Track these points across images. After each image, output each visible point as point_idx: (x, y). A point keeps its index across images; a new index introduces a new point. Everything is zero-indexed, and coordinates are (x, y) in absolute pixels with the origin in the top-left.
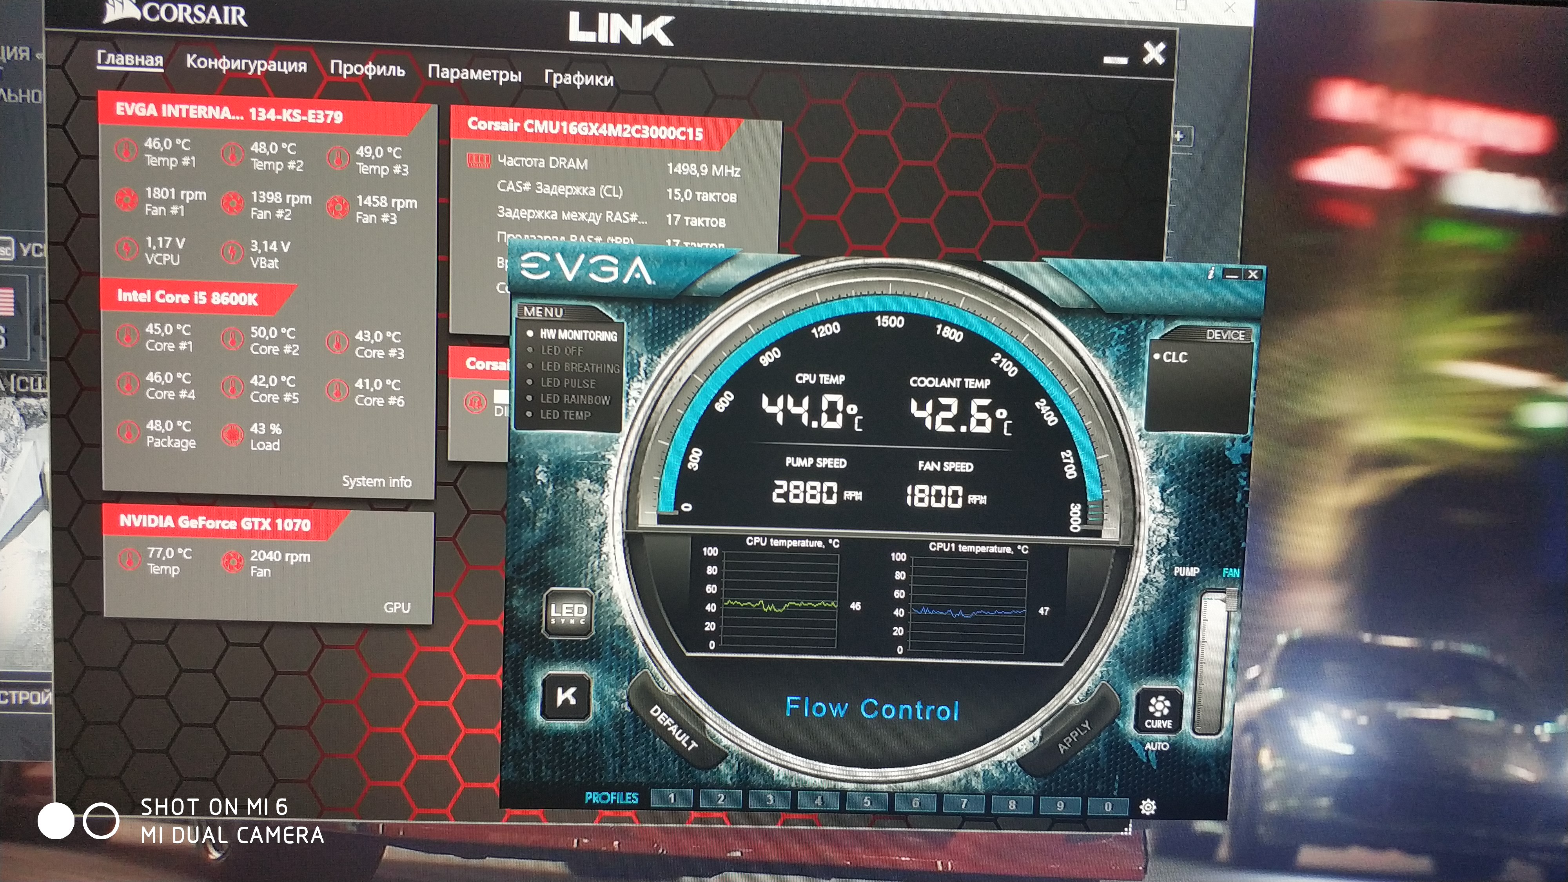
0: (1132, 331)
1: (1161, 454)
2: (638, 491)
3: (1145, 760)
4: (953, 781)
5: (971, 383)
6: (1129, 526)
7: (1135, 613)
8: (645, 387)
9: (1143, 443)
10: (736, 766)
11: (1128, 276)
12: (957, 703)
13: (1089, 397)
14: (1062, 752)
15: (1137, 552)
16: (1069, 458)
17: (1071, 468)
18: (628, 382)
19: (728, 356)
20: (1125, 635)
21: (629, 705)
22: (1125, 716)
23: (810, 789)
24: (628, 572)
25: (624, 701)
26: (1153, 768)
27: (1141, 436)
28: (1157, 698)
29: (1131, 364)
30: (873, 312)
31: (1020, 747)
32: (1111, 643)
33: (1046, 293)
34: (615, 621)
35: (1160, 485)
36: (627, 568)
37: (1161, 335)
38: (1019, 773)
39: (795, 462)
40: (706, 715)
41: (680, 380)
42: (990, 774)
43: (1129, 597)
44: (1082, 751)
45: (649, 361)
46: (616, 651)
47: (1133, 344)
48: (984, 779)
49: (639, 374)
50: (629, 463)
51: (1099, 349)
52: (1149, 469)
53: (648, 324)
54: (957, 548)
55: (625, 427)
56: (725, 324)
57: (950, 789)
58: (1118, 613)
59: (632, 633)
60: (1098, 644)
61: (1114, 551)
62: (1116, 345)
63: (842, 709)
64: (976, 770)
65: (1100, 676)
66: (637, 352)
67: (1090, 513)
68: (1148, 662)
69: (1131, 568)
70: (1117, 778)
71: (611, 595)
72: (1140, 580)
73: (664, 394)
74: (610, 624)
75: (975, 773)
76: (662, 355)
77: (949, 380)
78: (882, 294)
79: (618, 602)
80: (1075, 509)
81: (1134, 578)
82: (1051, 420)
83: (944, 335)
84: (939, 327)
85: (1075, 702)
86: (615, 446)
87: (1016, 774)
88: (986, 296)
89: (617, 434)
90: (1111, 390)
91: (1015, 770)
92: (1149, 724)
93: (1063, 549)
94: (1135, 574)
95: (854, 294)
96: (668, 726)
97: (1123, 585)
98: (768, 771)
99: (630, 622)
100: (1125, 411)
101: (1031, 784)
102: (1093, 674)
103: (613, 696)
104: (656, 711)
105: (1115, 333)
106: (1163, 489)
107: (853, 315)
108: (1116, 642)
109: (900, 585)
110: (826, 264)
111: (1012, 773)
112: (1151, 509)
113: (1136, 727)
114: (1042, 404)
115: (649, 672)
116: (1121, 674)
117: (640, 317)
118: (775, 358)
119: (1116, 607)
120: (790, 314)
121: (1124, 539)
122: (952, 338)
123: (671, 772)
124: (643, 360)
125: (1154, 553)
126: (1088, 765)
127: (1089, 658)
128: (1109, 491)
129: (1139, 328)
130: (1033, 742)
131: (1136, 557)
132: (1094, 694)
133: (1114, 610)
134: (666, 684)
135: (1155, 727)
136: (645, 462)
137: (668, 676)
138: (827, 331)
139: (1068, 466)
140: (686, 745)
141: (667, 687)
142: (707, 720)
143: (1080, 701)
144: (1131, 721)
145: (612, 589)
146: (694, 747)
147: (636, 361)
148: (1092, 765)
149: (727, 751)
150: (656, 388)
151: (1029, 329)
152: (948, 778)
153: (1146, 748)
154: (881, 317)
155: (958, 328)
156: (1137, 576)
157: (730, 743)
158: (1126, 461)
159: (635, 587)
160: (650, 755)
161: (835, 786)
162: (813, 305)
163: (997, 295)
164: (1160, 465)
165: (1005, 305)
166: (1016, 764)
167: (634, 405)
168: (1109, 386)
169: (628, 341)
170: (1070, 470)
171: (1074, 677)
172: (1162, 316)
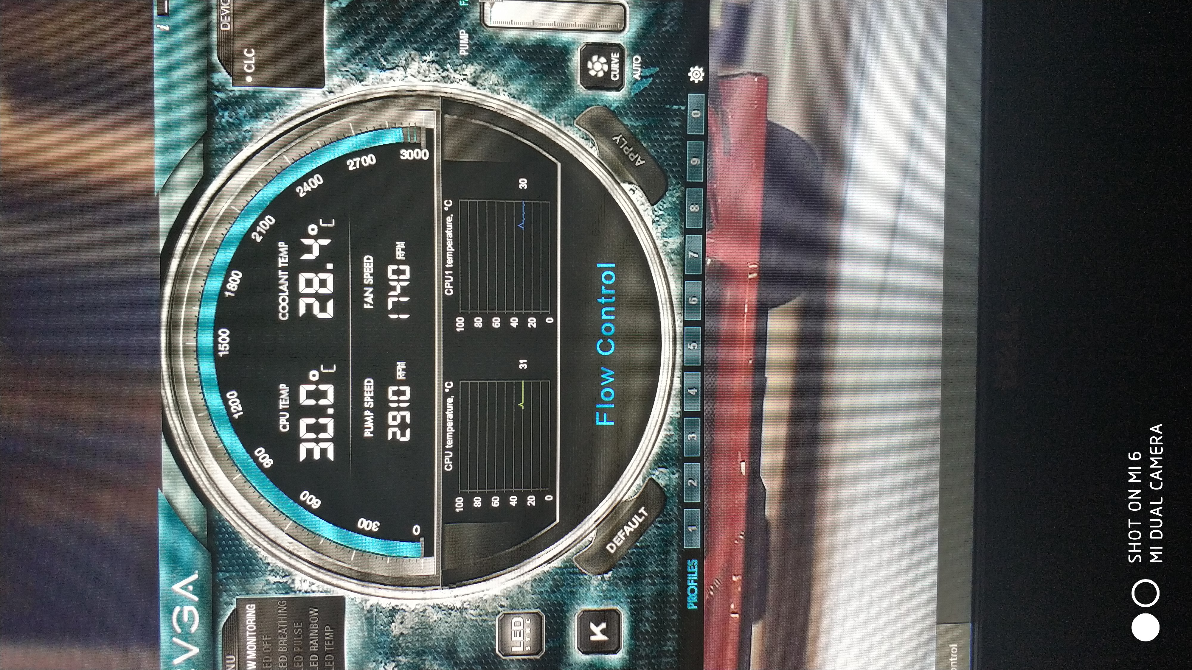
0: (225, 106)
1: (347, 71)
2: (401, 577)
3: (650, 79)
4: (673, 266)
5: (283, 260)
6: (420, 103)
7: (507, 94)
8: (298, 576)
9: (337, 90)
10: (661, 470)
11: (170, 110)
12: (599, 265)
13: (292, 144)
14: (644, 162)
15: (446, 93)
16: (355, 162)
17: (365, 160)
18: (295, 592)
19: (265, 498)
20: (528, 103)
21: (606, 573)
22: (607, 101)
23: (682, 400)
24: (480, 582)
25: (603, 578)
26: (658, 71)
27: (330, 92)
28: (589, 69)
29: (258, 104)
30: (215, 359)
31: (640, 203)
32: (537, 117)
33: (190, 191)
34: (527, 591)
35: (378, 71)
36: (476, 583)
37: (228, 76)
38: (664, 203)
39: (369, 428)
40: (615, 500)
41: (291, 543)
42: (665, 231)
43: (491, 100)
44: (643, 142)
45: (273, 573)
46: (556, 588)
47: (237, 103)
48: (671, 237)
49: (287, 582)
50: (375, 587)
51: (244, 136)
52: (362, 83)
53: (238, 577)
54: (449, 269)
55: (339, 593)
56: (233, 502)
57: (680, 268)
58: (507, 111)
59: (538, 574)
60: (539, 130)
61: (447, 116)
62: (239, 119)
63: (606, 373)
64: (662, 245)
65: (569, 126)
66: (265, 586)
67: (409, 140)
68: (555, 79)
69: (462, 98)
70: (668, 106)
71: (503, 596)
72: (474, 89)
73: (305, 557)
74: (530, 596)
75: (664, 245)
76: (267, 561)
77: (281, 282)
78: (197, 351)
79: (509, 589)
80: (406, 155)
81: (472, 95)
82: (317, 181)
83: (235, 289)
84: (227, 294)
85: (595, 151)
86: (358, 601)
87: (665, 206)
88: (194, 250)
89: (347, 600)
90: (285, 123)
91: (661, 207)
92: (615, 76)
93: (446, 165)
94: (469, 94)
95: (198, 379)
96: (625, 536)
97: (479, 106)
98: (665, 440)
99: (528, 577)
100: (304, 109)
101: (674, 191)
102: (568, 133)
103: (598, 589)
104: (611, 548)
105: (227, 121)
106: (383, 69)
107: (218, 378)
108: (536, 111)
109: (487, 322)
110: (169, 408)
111: (665, 210)
112: (403, 80)
113: (618, 89)
114: (302, 191)
115: (575, 556)
116: (567, 105)
117: (231, 583)
118: (265, 453)
119: (502, 113)
120: (221, 440)
121: (434, 107)
122: (239, 281)
123: (669, 530)
124: (272, 579)
125: (447, 76)
126: (655, 136)
127: (553, 139)
128: (386, 122)
129: (221, 98)
130: (634, 191)
131: (451, 93)
132: (587, 132)
133: (505, 114)
134: (586, 539)
135: (618, 70)
136: (373, 572)
137: (578, 538)
138: (235, 404)
139: (363, 163)
140: (643, 518)
141: (589, 538)
142: (619, 499)
143: (594, 145)
144: (612, 95)
145: (497, 596)
146: (644, 510)
147: (274, 586)
148: (656, 132)
149: (647, 480)
150: (299, 566)
151: (226, 206)
152: (670, 271)
153: (639, 79)
154: (220, 351)
155: (228, 275)
156: (470, 92)
157: (640, 477)
158: (356, 106)
159: (494, 575)
160: (653, 550)
161: (678, 377)
162: (211, 418)
163: (193, 239)
164: (358, 72)
165: (203, 230)
166: (655, 206)
167: (317, 586)
168: (281, 125)
169: (254, 594)
170: (367, 161)
171: (571, 152)
172: (208, 76)
